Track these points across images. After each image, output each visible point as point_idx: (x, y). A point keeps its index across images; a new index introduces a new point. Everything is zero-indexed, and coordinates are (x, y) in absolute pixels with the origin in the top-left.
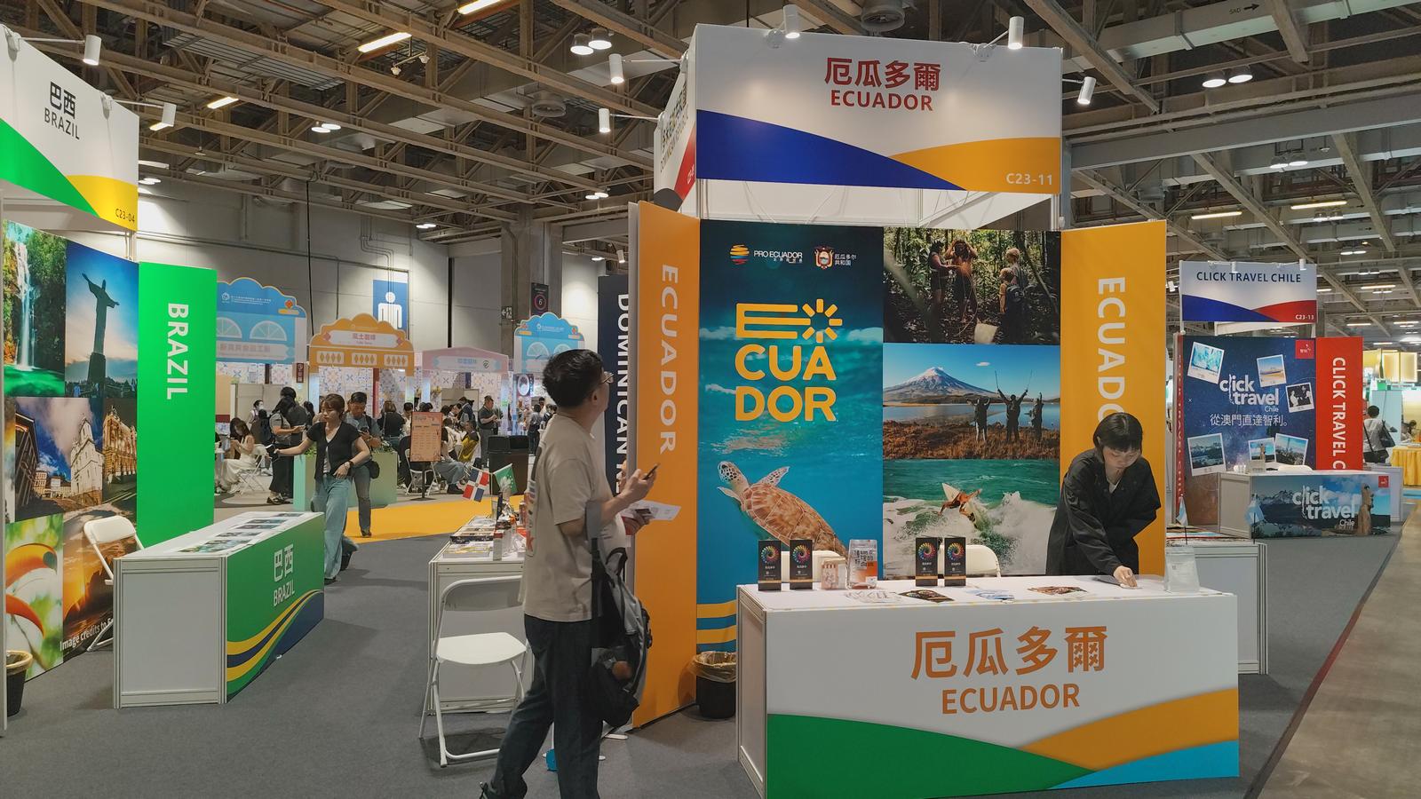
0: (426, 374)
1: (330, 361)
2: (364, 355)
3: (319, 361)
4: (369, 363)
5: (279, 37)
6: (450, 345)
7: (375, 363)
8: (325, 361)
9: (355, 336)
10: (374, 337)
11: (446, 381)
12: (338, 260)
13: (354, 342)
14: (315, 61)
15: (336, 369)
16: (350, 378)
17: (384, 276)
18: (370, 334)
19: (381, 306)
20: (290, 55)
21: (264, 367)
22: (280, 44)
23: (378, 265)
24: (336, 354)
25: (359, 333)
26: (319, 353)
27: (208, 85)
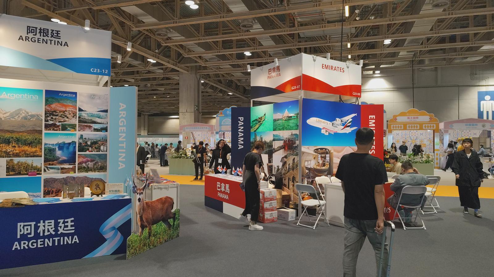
0: (446, 132)
1: (397, 128)
2: (413, 125)
3: (392, 128)
8: (395, 128)
9: (408, 118)
10: (417, 118)
12: (459, 86)
13: (408, 120)
17: (483, 89)
18: (415, 117)
19: (482, 102)
23: (480, 84)
24: (400, 125)
25: (410, 117)
26: (392, 126)
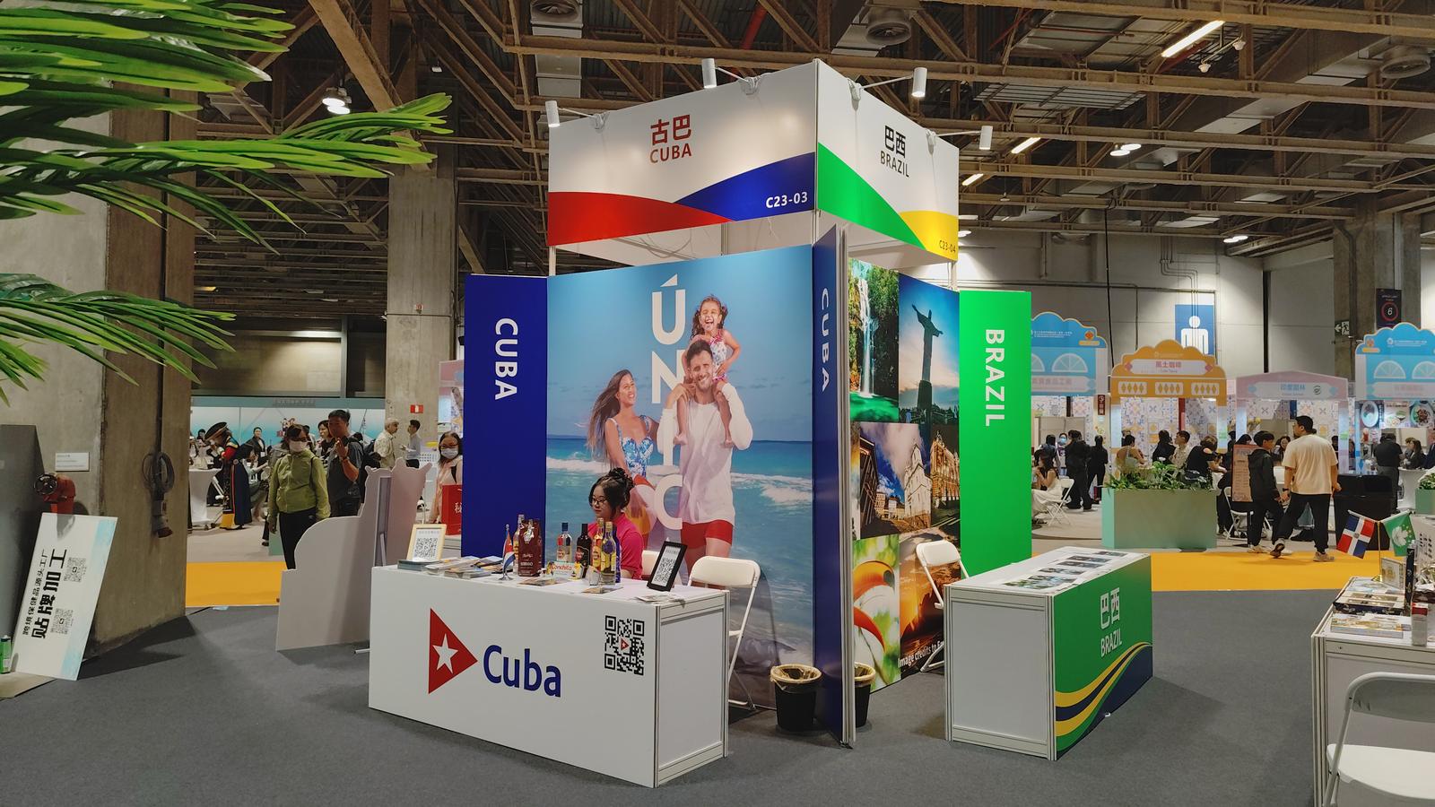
0: (1240, 403)
1: (1133, 392)
2: (1169, 384)
3: (1120, 392)
4: (1175, 393)
5: (1079, 64)
6: (1266, 370)
7: (1181, 393)
8: (1127, 392)
9: (1158, 365)
10: (1179, 365)
11: (1265, 410)
12: (1136, 288)
13: (1158, 371)
14: (1115, 80)
15: (1138, 400)
16: (1153, 409)
17: (1186, 300)
18: (1175, 361)
19: (1184, 332)
20: (1090, 80)
21: (1066, 400)
22: (1080, 71)
23: (1180, 288)
24: (1138, 384)
25: (1163, 361)
26: (1120, 384)
27: (1012, 130)
